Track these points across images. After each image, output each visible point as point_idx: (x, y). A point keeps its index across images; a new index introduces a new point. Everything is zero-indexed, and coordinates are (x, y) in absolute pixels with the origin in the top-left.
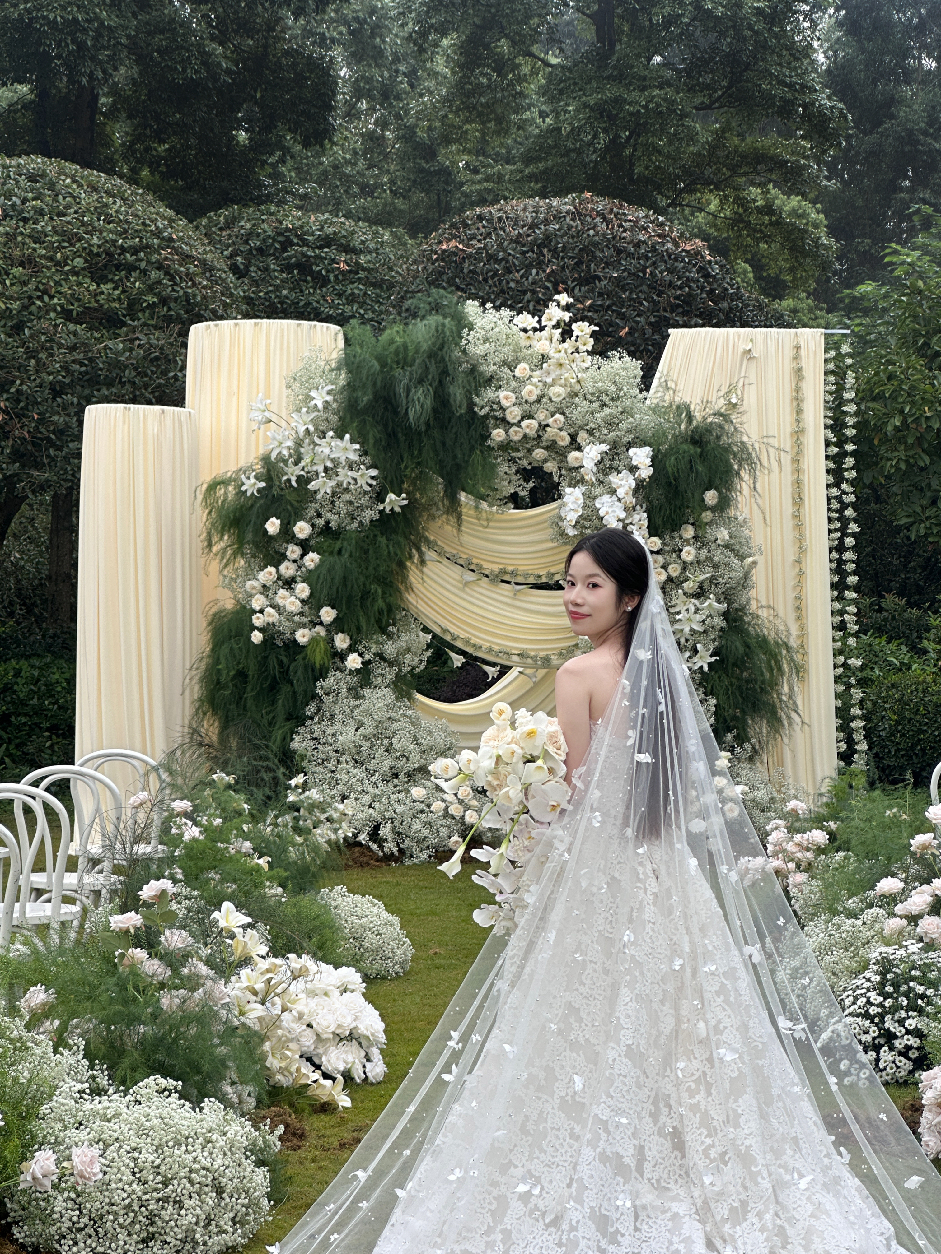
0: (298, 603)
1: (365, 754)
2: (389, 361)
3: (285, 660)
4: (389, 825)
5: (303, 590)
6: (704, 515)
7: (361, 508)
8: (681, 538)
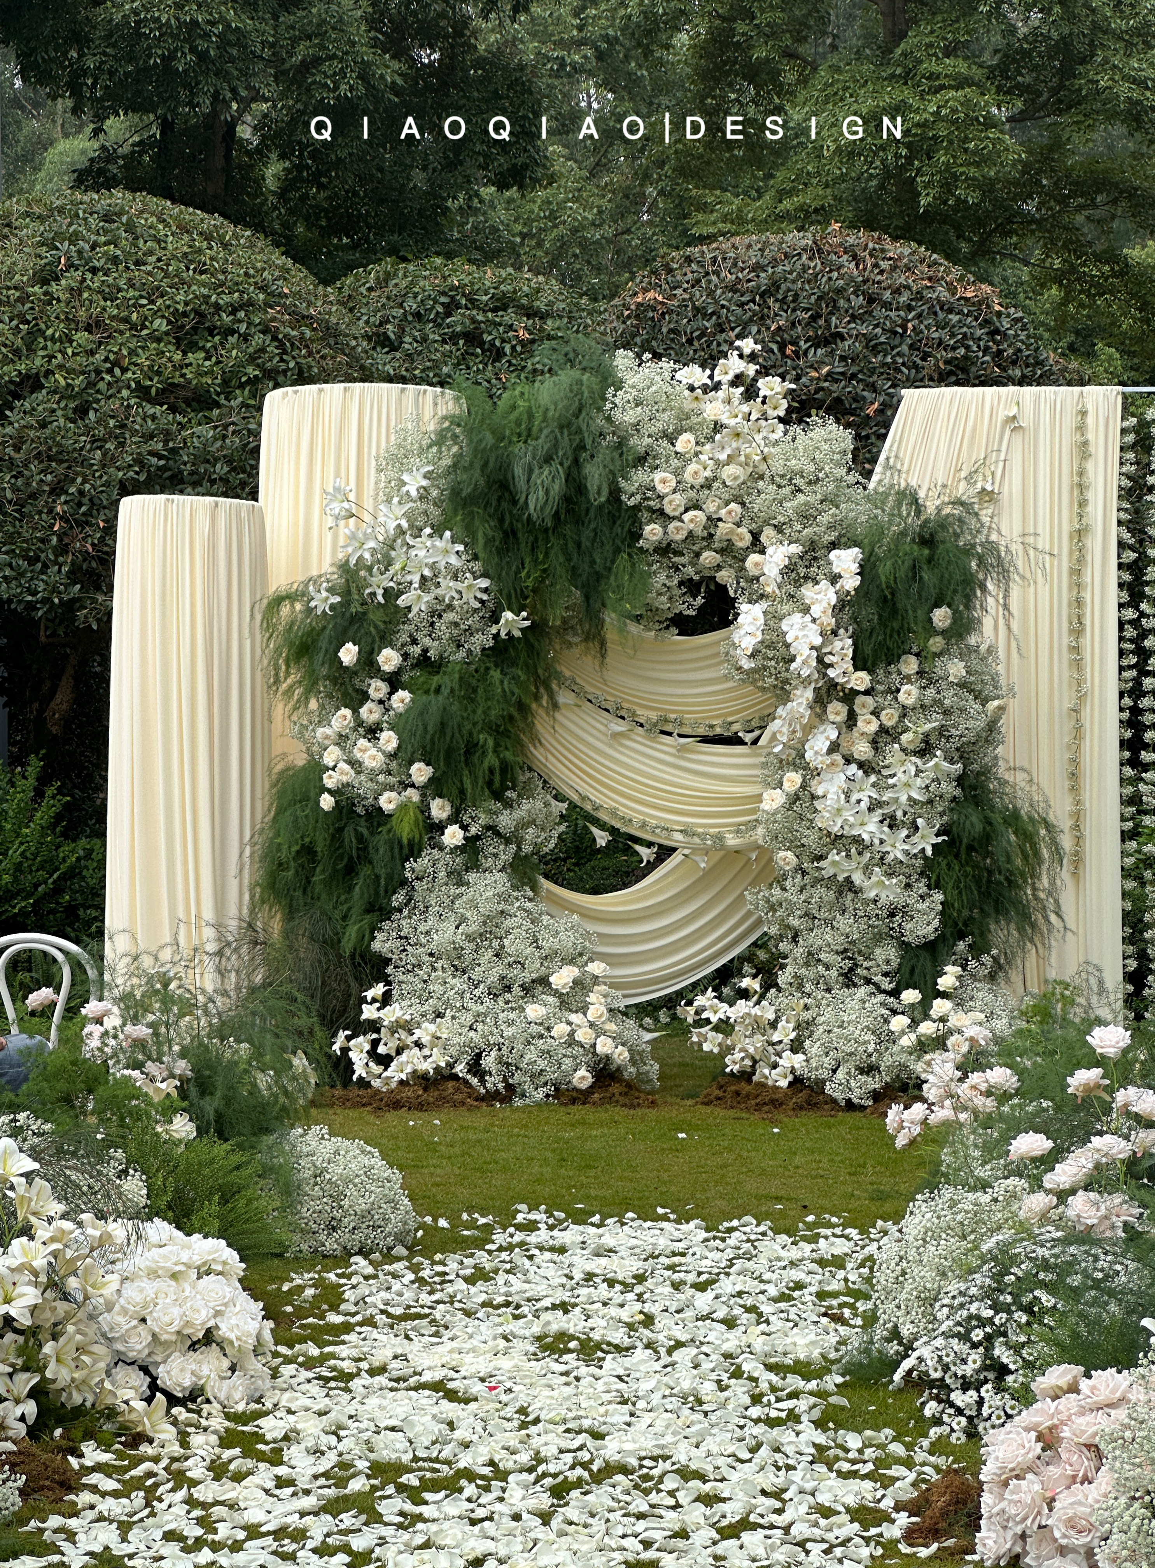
0: (380, 757)
1: (468, 959)
2: (507, 432)
3: (365, 832)
4: (494, 1054)
5: (389, 740)
6: (931, 641)
7: (469, 631)
8: (900, 673)
